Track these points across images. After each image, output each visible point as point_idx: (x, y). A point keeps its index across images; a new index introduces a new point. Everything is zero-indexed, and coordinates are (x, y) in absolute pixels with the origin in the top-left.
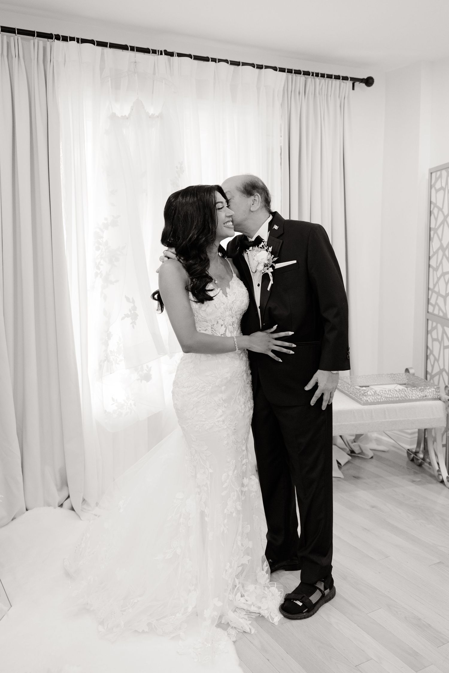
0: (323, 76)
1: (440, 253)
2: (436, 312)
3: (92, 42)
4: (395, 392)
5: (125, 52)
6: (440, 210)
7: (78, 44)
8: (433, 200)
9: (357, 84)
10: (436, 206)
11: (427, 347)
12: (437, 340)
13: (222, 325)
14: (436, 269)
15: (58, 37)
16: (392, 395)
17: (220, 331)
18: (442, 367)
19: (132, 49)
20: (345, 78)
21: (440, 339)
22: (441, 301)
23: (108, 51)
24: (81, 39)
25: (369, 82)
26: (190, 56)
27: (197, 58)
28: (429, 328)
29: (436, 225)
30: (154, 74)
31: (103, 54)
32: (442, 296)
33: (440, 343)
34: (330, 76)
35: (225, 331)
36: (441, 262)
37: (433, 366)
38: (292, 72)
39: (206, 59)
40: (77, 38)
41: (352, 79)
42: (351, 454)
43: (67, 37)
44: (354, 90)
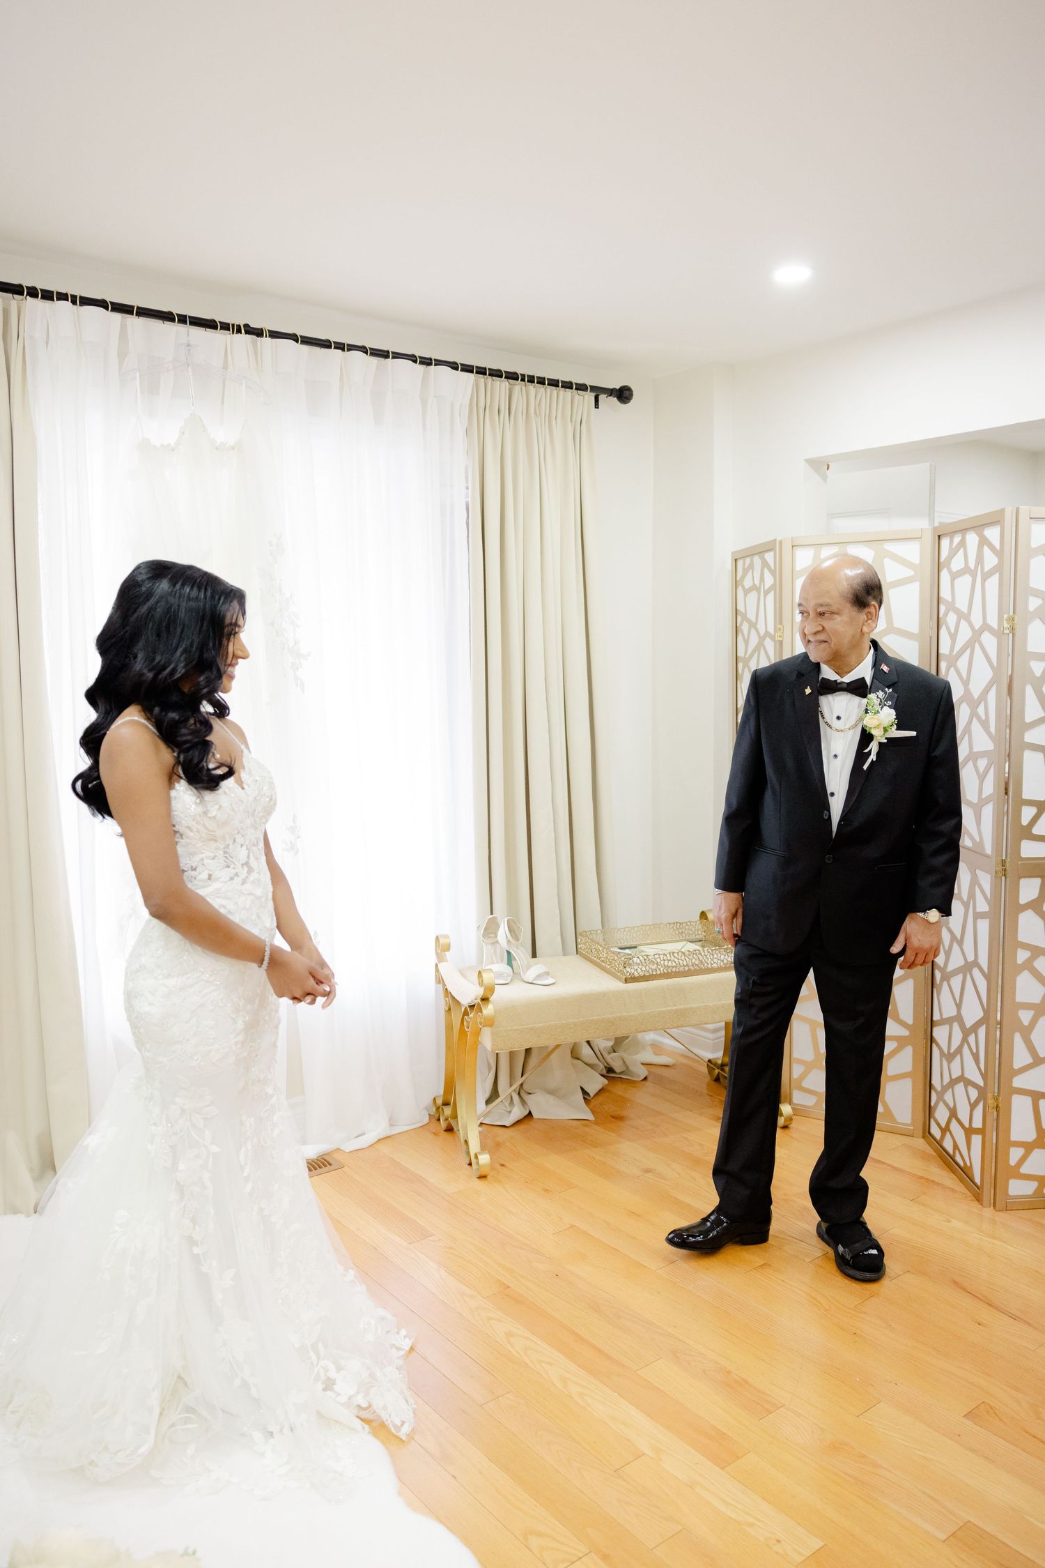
0: (541, 381)
3: (102, 304)
5: (168, 326)
6: (753, 625)
7: (75, 306)
8: (741, 607)
9: (602, 397)
10: (744, 617)
13: (242, 846)
15: (33, 292)
17: (240, 858)
19: (183, 319)
20: (582, 387)
23: (134, 321)
24: (81, 297)
25: (623, 395)
26: (294, 337)
27: (307, 341)
30: (225, 367)
31: (123, 327)
34: (554, 383)
38: (484, 373)
39: (326, 344)
40: (71, 295)
41: (593, 388)
42: (608, 1075)
43: (53, 292)
44: (598, 408)
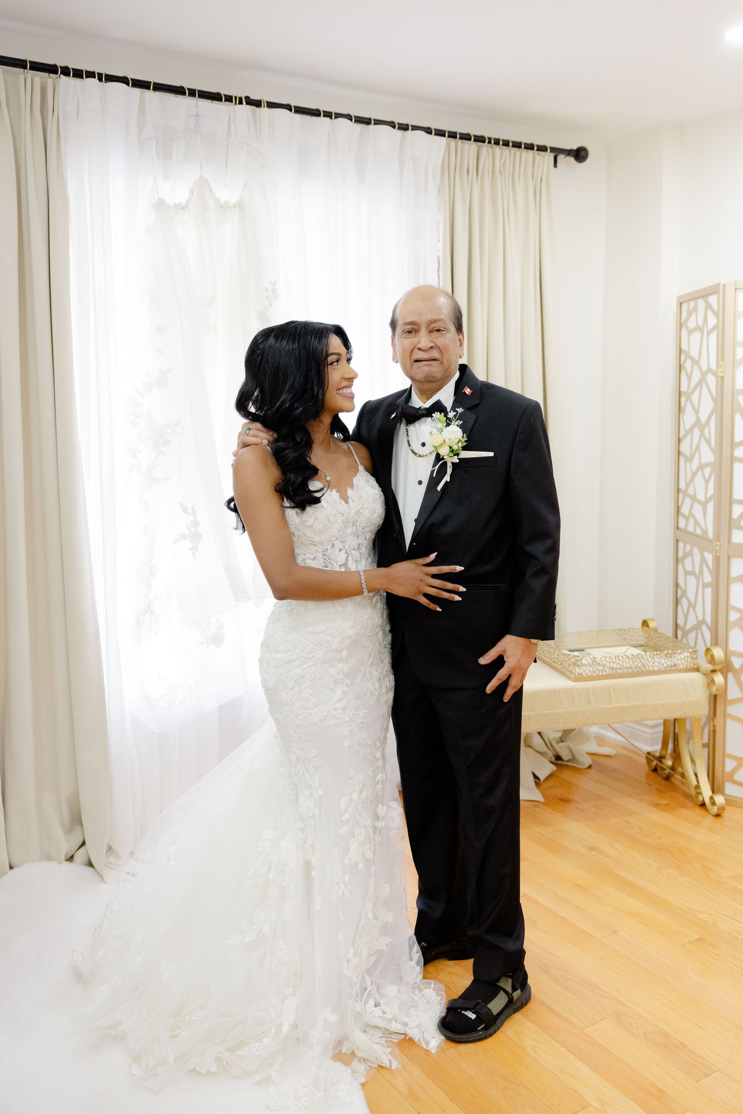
0: (506, 143)
1: (696, 432)
2: (691, 528)
3: (124, 80)
4: (625, 659)
5: (180, 99)
6: (696, 362)
7: (101, 83)
8: (684, 346)
9: (561, 157)
10: (688, 356)
11: (677, 585)
12: (692, 573)
13: (340, 550)
14: (690, 459)
15: (66, 71)
16: (621, 664)
17: (339, 560)
18: (700, 618)
19: (192, 93)
20: (542, 149)
21: (697, 571)
22: (698, 510)
23: (151, 95)
24: (106, 75)
25: (580, 154)
26: (288, 107)
27: (300, 110)
28: (680, 554)
29: (688, 388)
30: (229, 134)
31: (142, 100)
32: (699, 502)
33: (698, 579)
34: (517, 145)
35: (347, 559)
36: (698, 448)
37: (686, 616)
38: (455, 137)
39: (315, 113)
40: (98, 74)
41: (553, 150)
42: (556, 762)
43: (82, 71)
44: (556, 167)
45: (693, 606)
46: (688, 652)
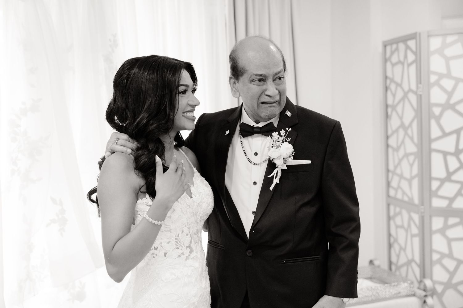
1: (401, 132)
2: (399, 196)
6: (399, 85)
8: (389, 74)
10: (392, 80)
11: (390, 235)
12: (402, 227)
13: (187, 235)
14: (397, 149)
18: (410, 257)
21: (406, 225)
22: (405, 185)
28: (392, 214)
29: (394, 101)
32: (406, 179)
33: (407, 231)
35: (191, 242)
36: (403, 142)
37: (398, 256)
45: (404, 249)
46: (407, 283)
